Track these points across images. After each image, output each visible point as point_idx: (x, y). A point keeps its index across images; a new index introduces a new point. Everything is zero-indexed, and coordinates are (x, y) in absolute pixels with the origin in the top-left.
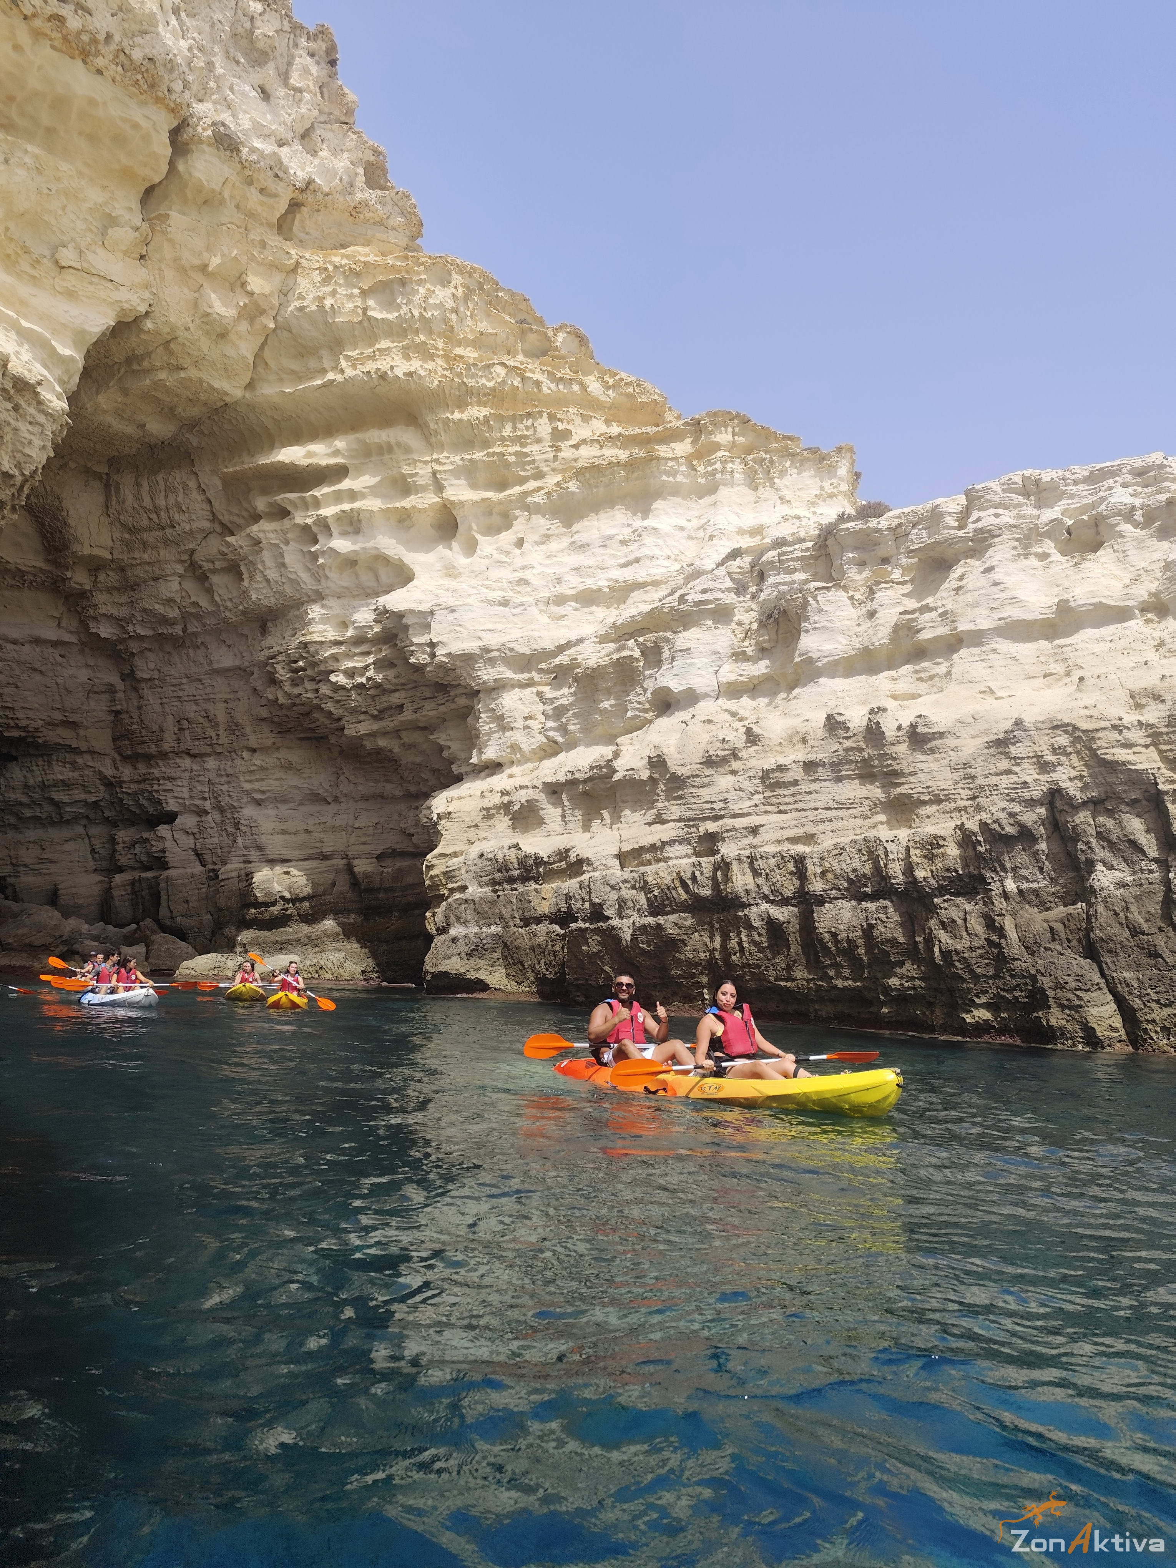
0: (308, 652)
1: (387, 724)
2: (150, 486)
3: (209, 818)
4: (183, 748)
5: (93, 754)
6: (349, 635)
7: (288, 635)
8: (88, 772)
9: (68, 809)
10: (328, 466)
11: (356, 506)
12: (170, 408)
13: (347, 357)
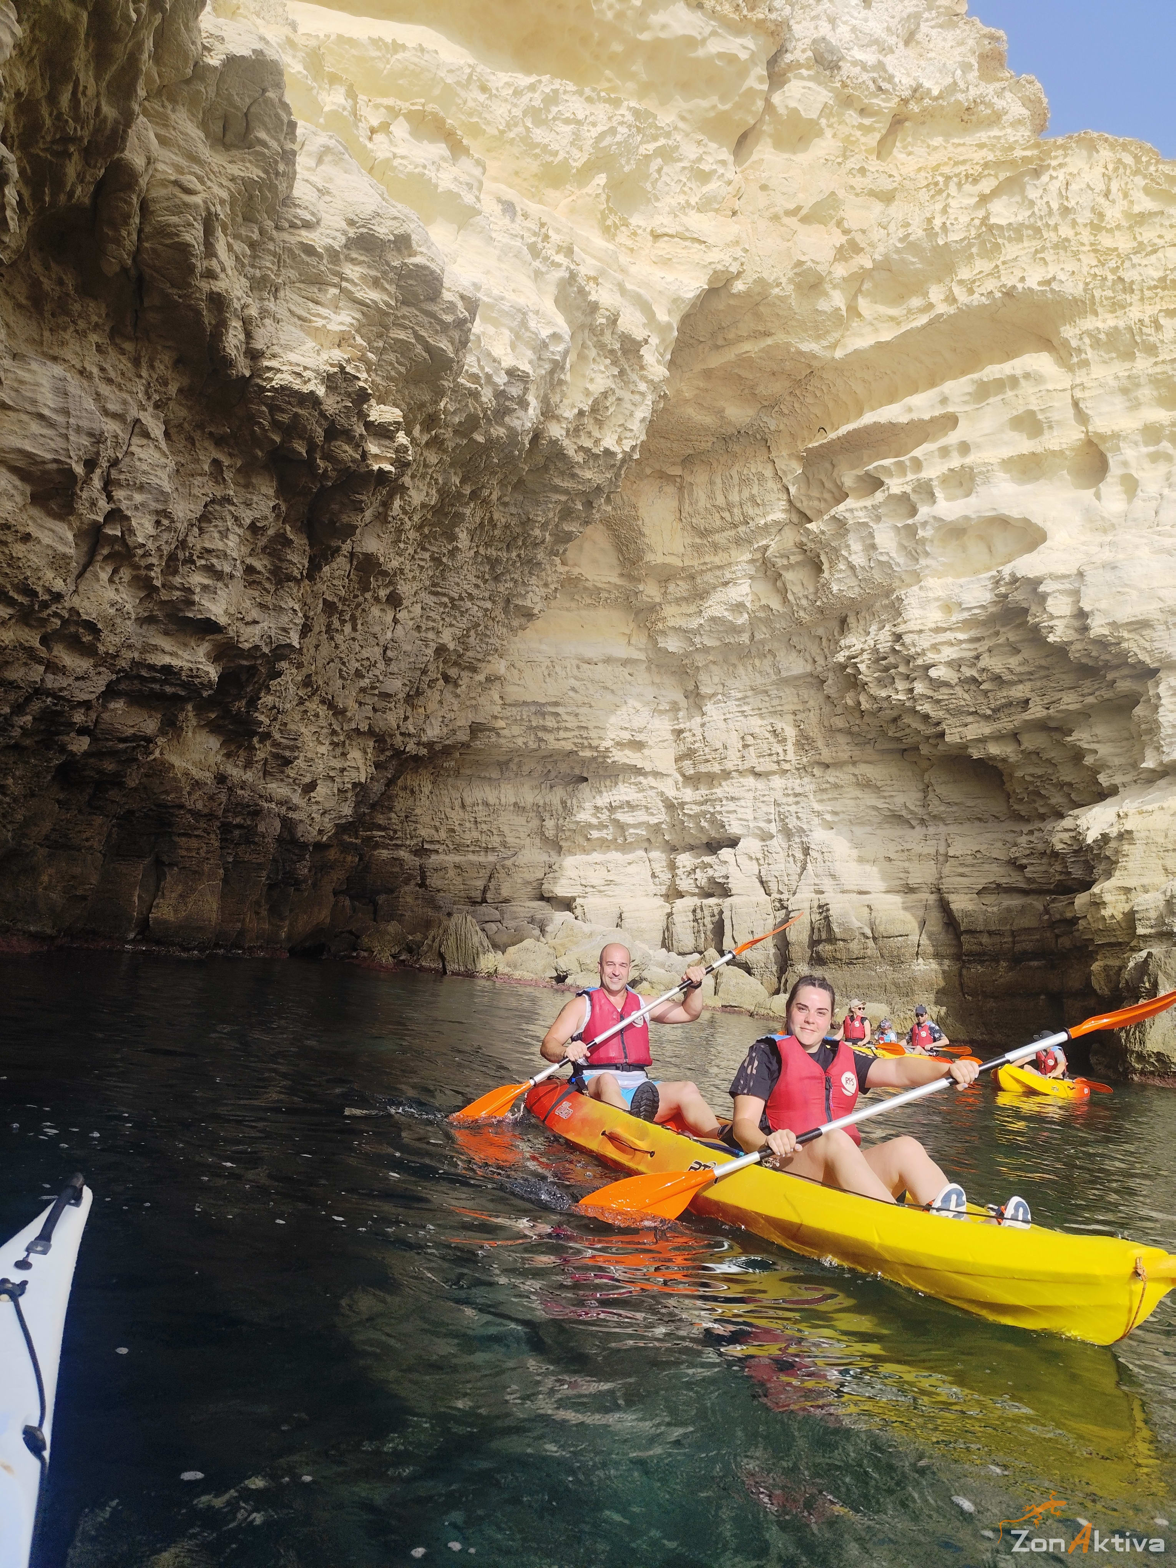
0: (902, 645)
1: (1005, 724)
2: (724, 483)
3: (774, 842)
4: (747, 765)
5: (656, 774)
6: (954, 619)
7: (873, 628)
8: (652, 793)
9: (631, 831)
10: (932, 420)
11: (969, 460)
12: (752, 388)
13: (961, 282)
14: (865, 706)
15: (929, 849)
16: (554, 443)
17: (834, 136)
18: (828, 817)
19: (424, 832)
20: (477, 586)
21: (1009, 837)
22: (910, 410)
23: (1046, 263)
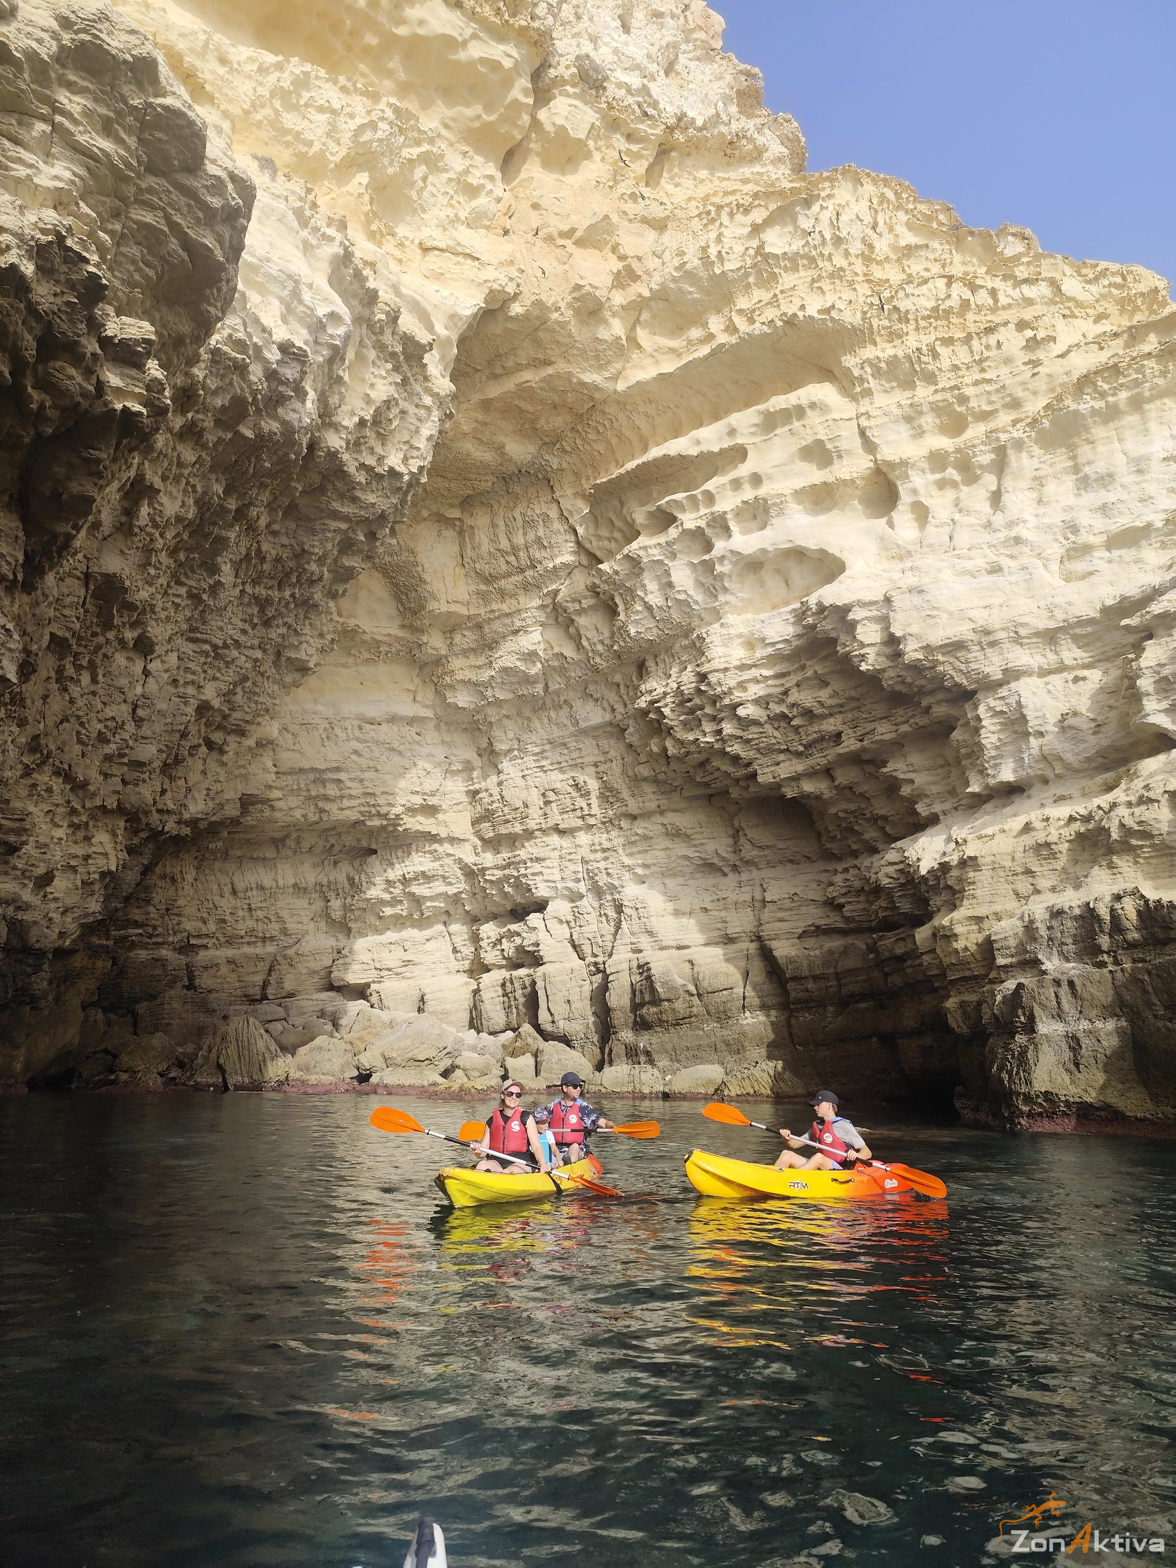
0: (708, 684)
1: (818, 760)
2: (507, 525)
3: (584, 902)
4: (551, 823)
5: (453, 840)
6: (758, 655)
7: (674, 671)
8: (448, 861)
9: (428, 904)
10: (722, 452)
11: (762, 491)
12: (532, 422)
13: (740, 312)
14: (672, 751)
15: (745, 896)
16: (333, 455)
17: (603, 160)
18: (639, 871)
19: (189, 926)
20: (244, 632)
21: (824, 877)
22: (698, 442)
23: (823, 292)
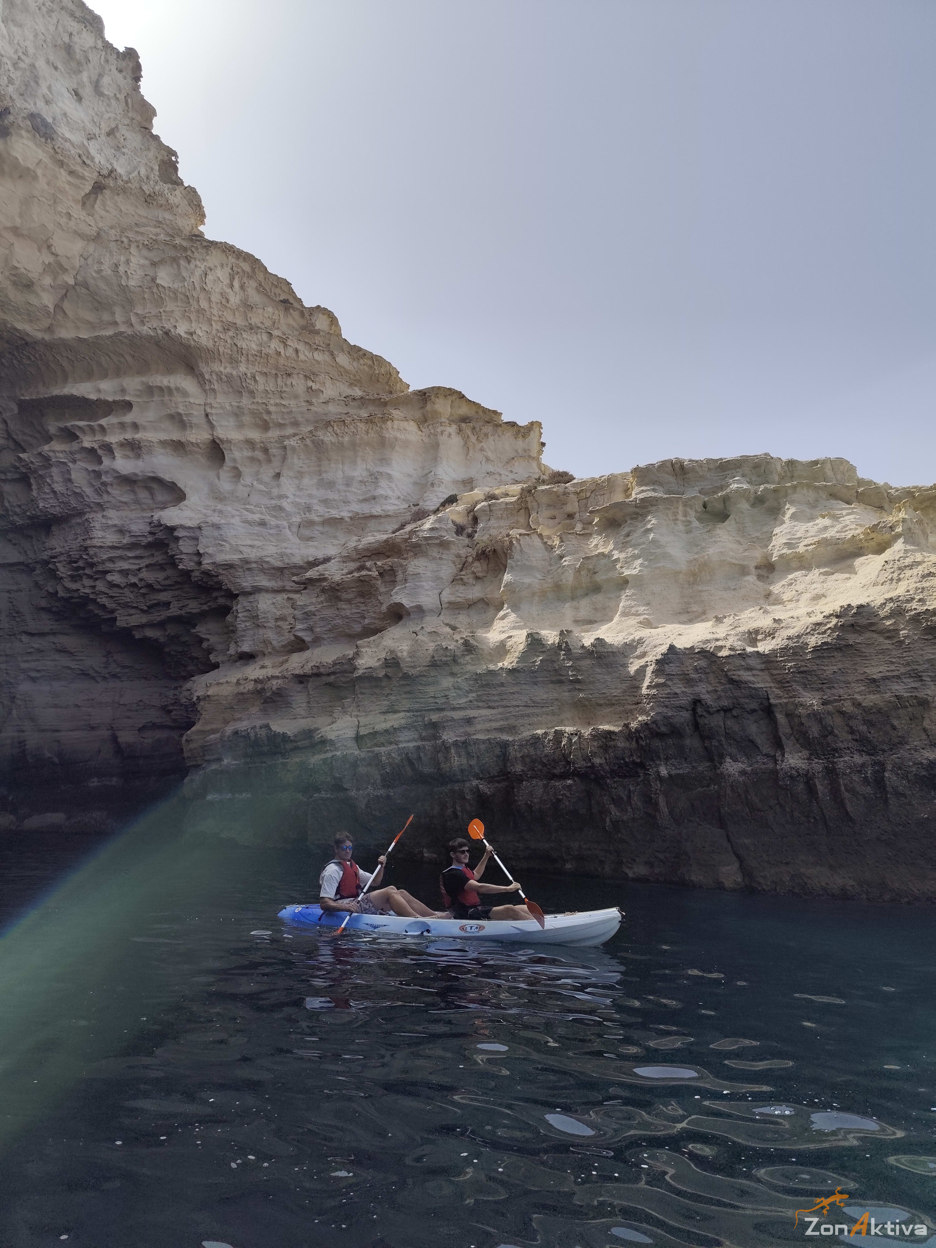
0: (88, 554)
1: (155, 617)
6: (125, 541)
7: (70, 538)
10: (114, 402)
11: (137, 436)
13: (137, 314)
14: (61, 593)
15: (107, 698)
21: (163, 691)
22: (99, 391)
23: (191, 321)
